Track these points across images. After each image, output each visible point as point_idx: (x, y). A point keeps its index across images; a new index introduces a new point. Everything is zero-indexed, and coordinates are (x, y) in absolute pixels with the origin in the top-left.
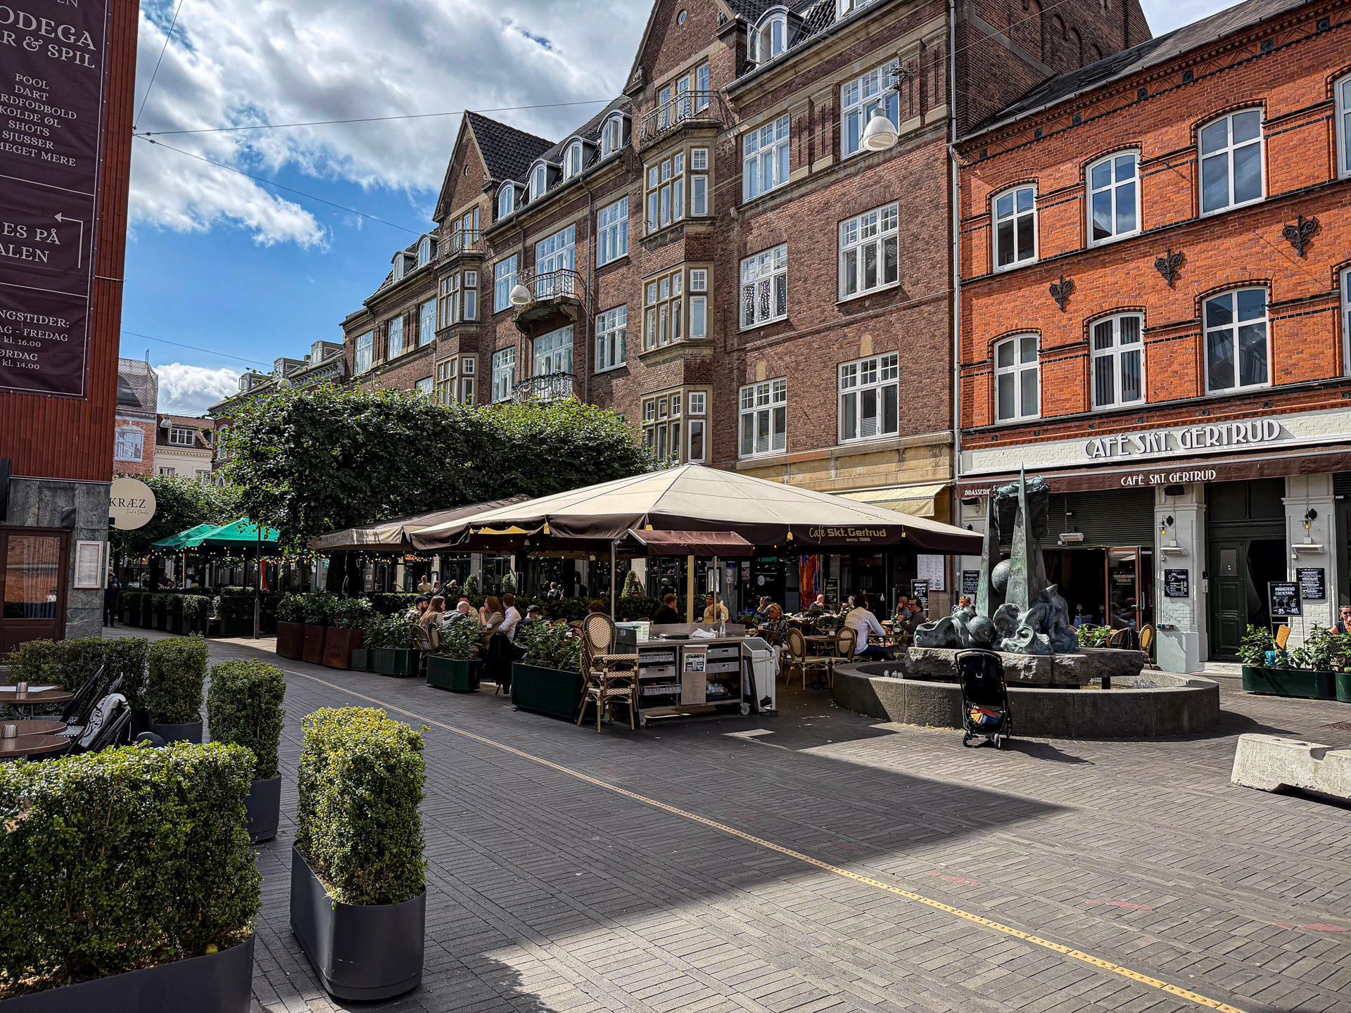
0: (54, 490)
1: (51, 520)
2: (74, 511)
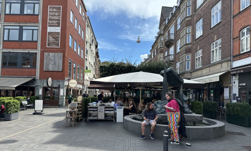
0: (57, 81)
1: (57, 86)
2: (60, 84)
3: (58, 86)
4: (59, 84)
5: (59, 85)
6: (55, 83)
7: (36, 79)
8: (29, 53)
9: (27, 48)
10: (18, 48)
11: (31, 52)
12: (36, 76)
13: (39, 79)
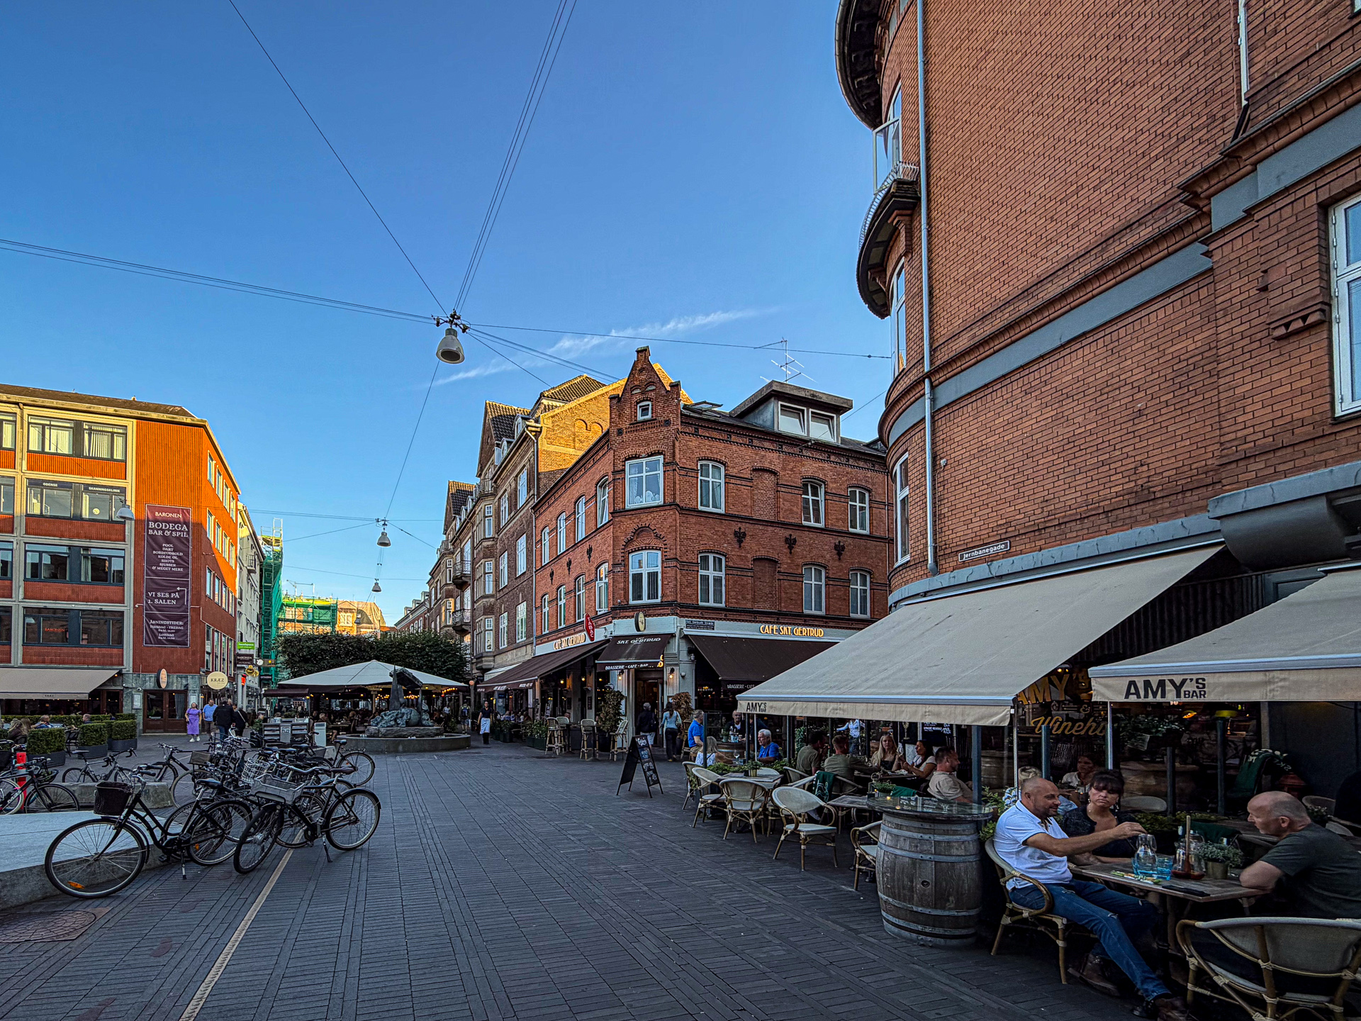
0: (181, 677)
1: (181, 688)
2: (188, 684)
3: (183, 688)
4: (184, 682)
5: (186, 686)
6: (175, 681)
7: (124, 671)
8: (101, 610)
9: (97, 600)
10: (69, 599)
11: (105, 608)
12: (123, 665)
13: (131, 672)
